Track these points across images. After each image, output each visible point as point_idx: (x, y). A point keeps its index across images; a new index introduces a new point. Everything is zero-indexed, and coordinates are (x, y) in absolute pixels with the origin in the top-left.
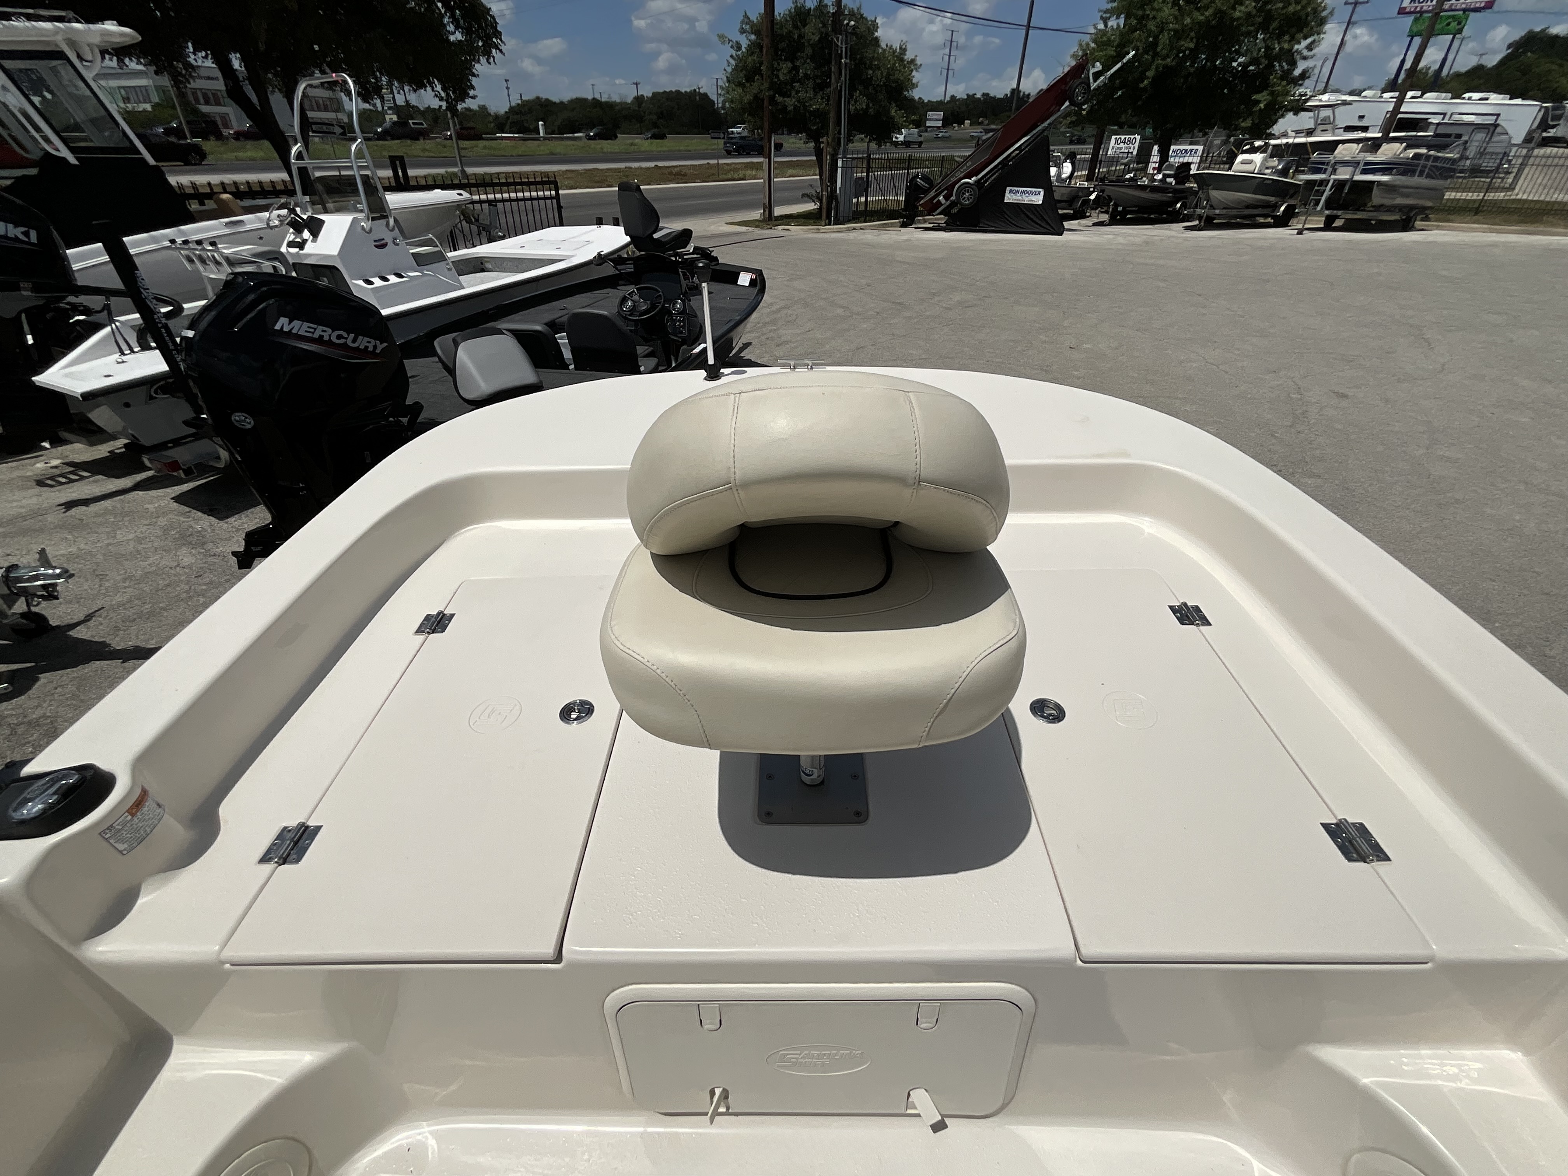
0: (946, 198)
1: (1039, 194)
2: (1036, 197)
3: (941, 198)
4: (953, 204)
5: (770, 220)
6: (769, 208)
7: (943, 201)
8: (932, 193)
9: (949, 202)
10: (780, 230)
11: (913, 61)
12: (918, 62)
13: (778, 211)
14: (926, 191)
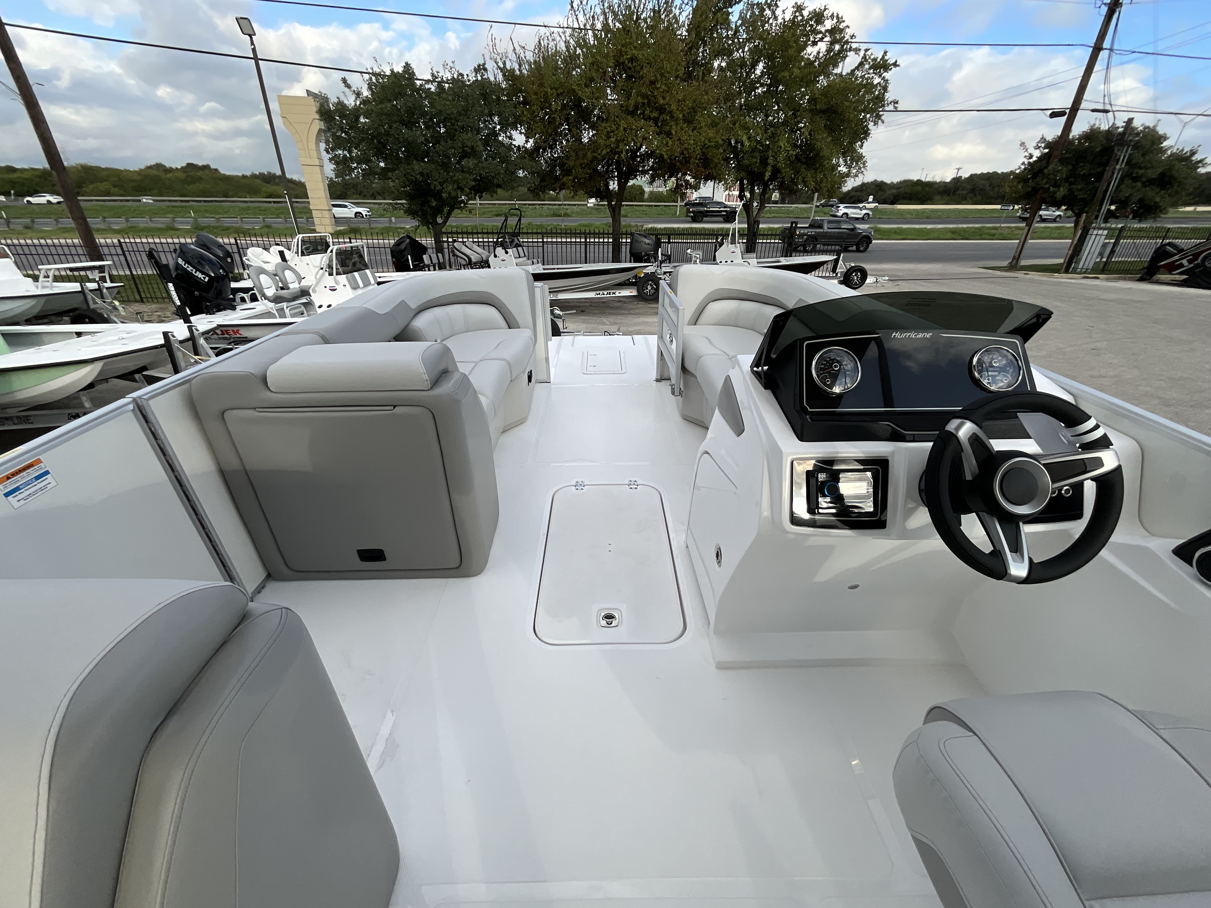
0: (1190, 262)
3: (1185, 262)
4: (1197, 266)
5: (1014, 266)
6: (1017, 258)
7: (1186, 264)
8: (1176, 257)
9: (1192, 265)
10: (1020, 274)
13: (1023, 263)
14: (1172, 255)
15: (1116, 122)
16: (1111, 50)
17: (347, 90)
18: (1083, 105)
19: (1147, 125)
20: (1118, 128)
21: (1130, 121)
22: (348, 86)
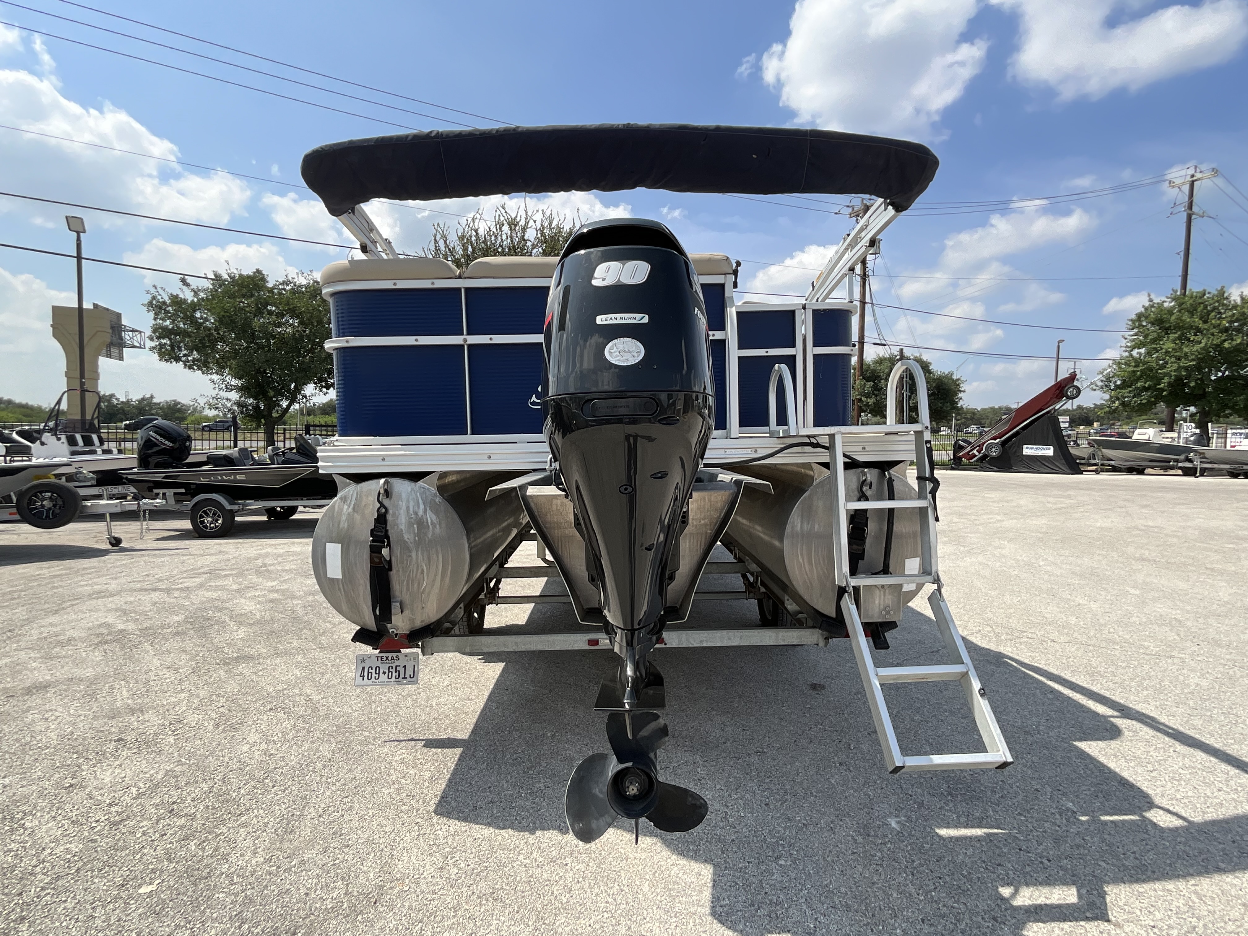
0: (979, 452)
1: (1049, 449)
2: (1049, 451)
3: (975, 452)
4: (985, 455)
7: (977, 454)
8: (968, 448)
9: (981, 454)
11: (958, 380)
12: (962, 379)
14: (965, 448)
15: (893, 352)
16: (872, 304)
17: (184, 287)
18: (866, 340)
19: (915, 355)
20: (896, 356)
21: (902, 350)
22: (188, 285)
